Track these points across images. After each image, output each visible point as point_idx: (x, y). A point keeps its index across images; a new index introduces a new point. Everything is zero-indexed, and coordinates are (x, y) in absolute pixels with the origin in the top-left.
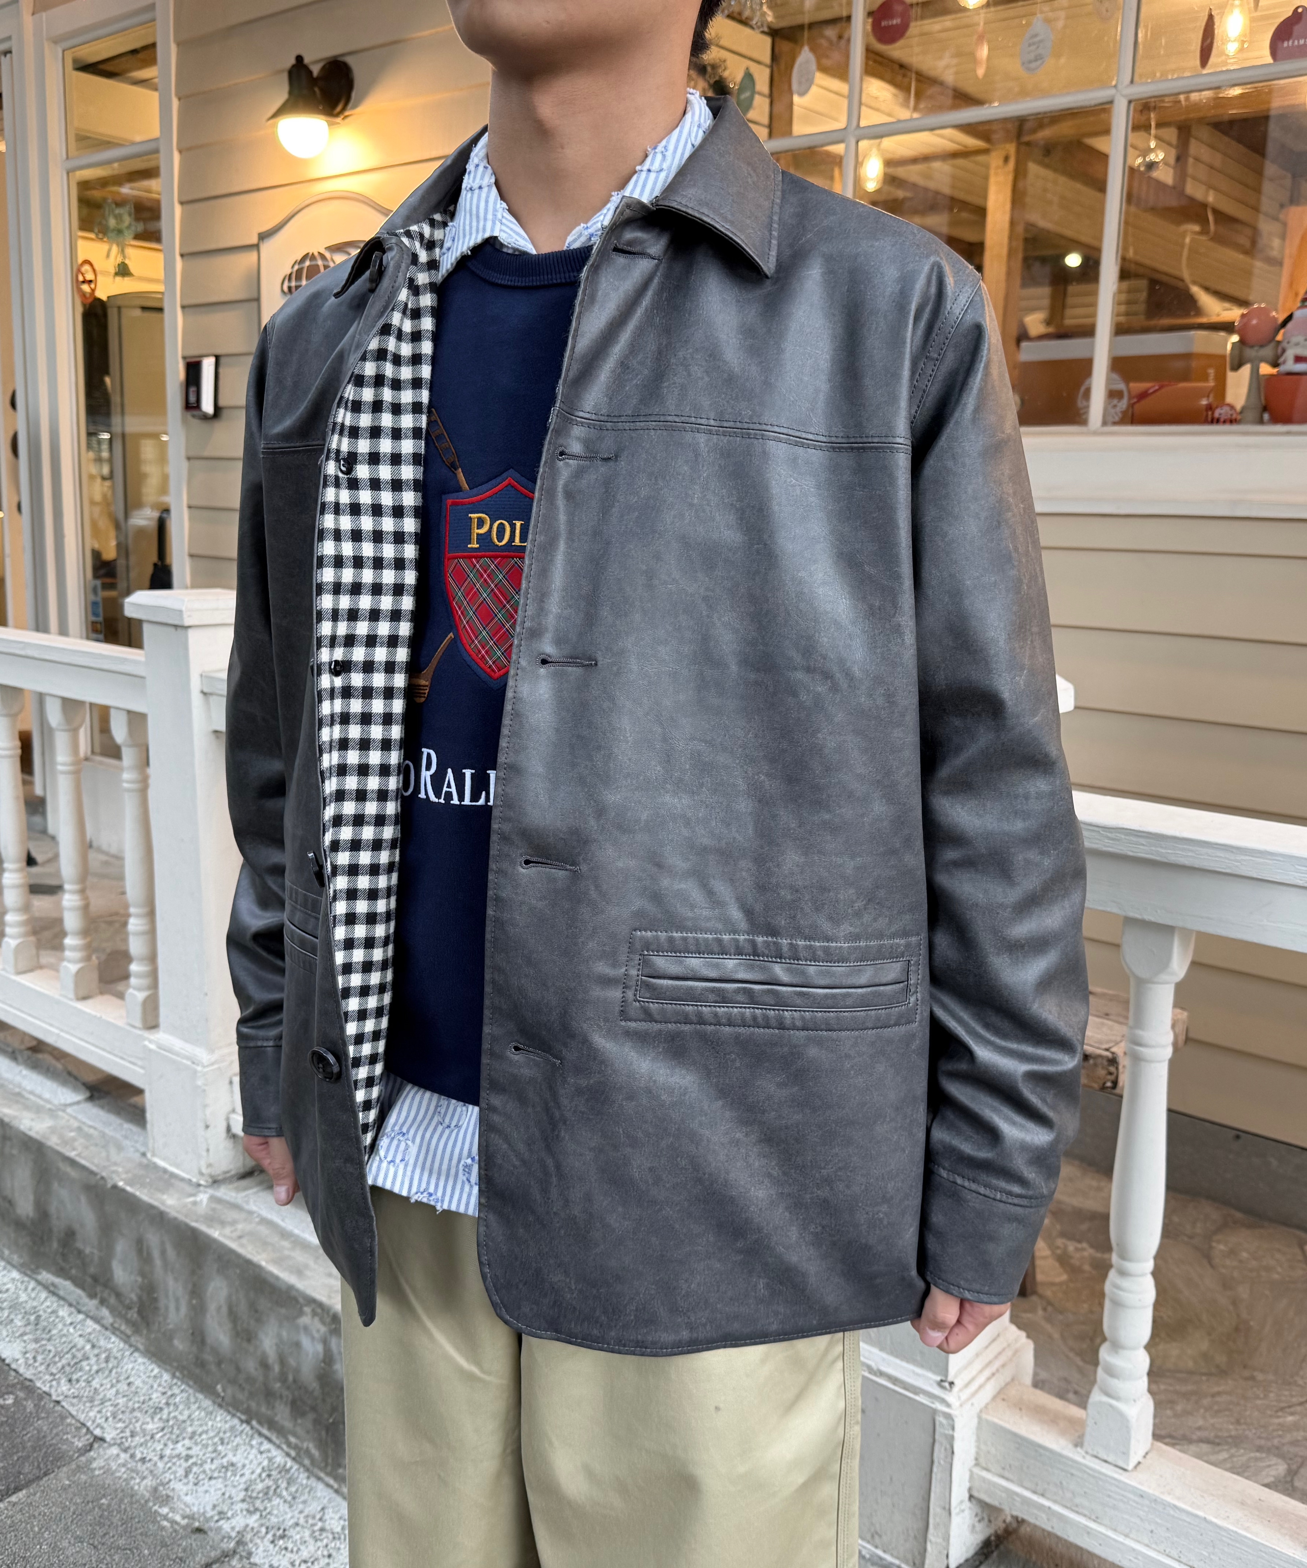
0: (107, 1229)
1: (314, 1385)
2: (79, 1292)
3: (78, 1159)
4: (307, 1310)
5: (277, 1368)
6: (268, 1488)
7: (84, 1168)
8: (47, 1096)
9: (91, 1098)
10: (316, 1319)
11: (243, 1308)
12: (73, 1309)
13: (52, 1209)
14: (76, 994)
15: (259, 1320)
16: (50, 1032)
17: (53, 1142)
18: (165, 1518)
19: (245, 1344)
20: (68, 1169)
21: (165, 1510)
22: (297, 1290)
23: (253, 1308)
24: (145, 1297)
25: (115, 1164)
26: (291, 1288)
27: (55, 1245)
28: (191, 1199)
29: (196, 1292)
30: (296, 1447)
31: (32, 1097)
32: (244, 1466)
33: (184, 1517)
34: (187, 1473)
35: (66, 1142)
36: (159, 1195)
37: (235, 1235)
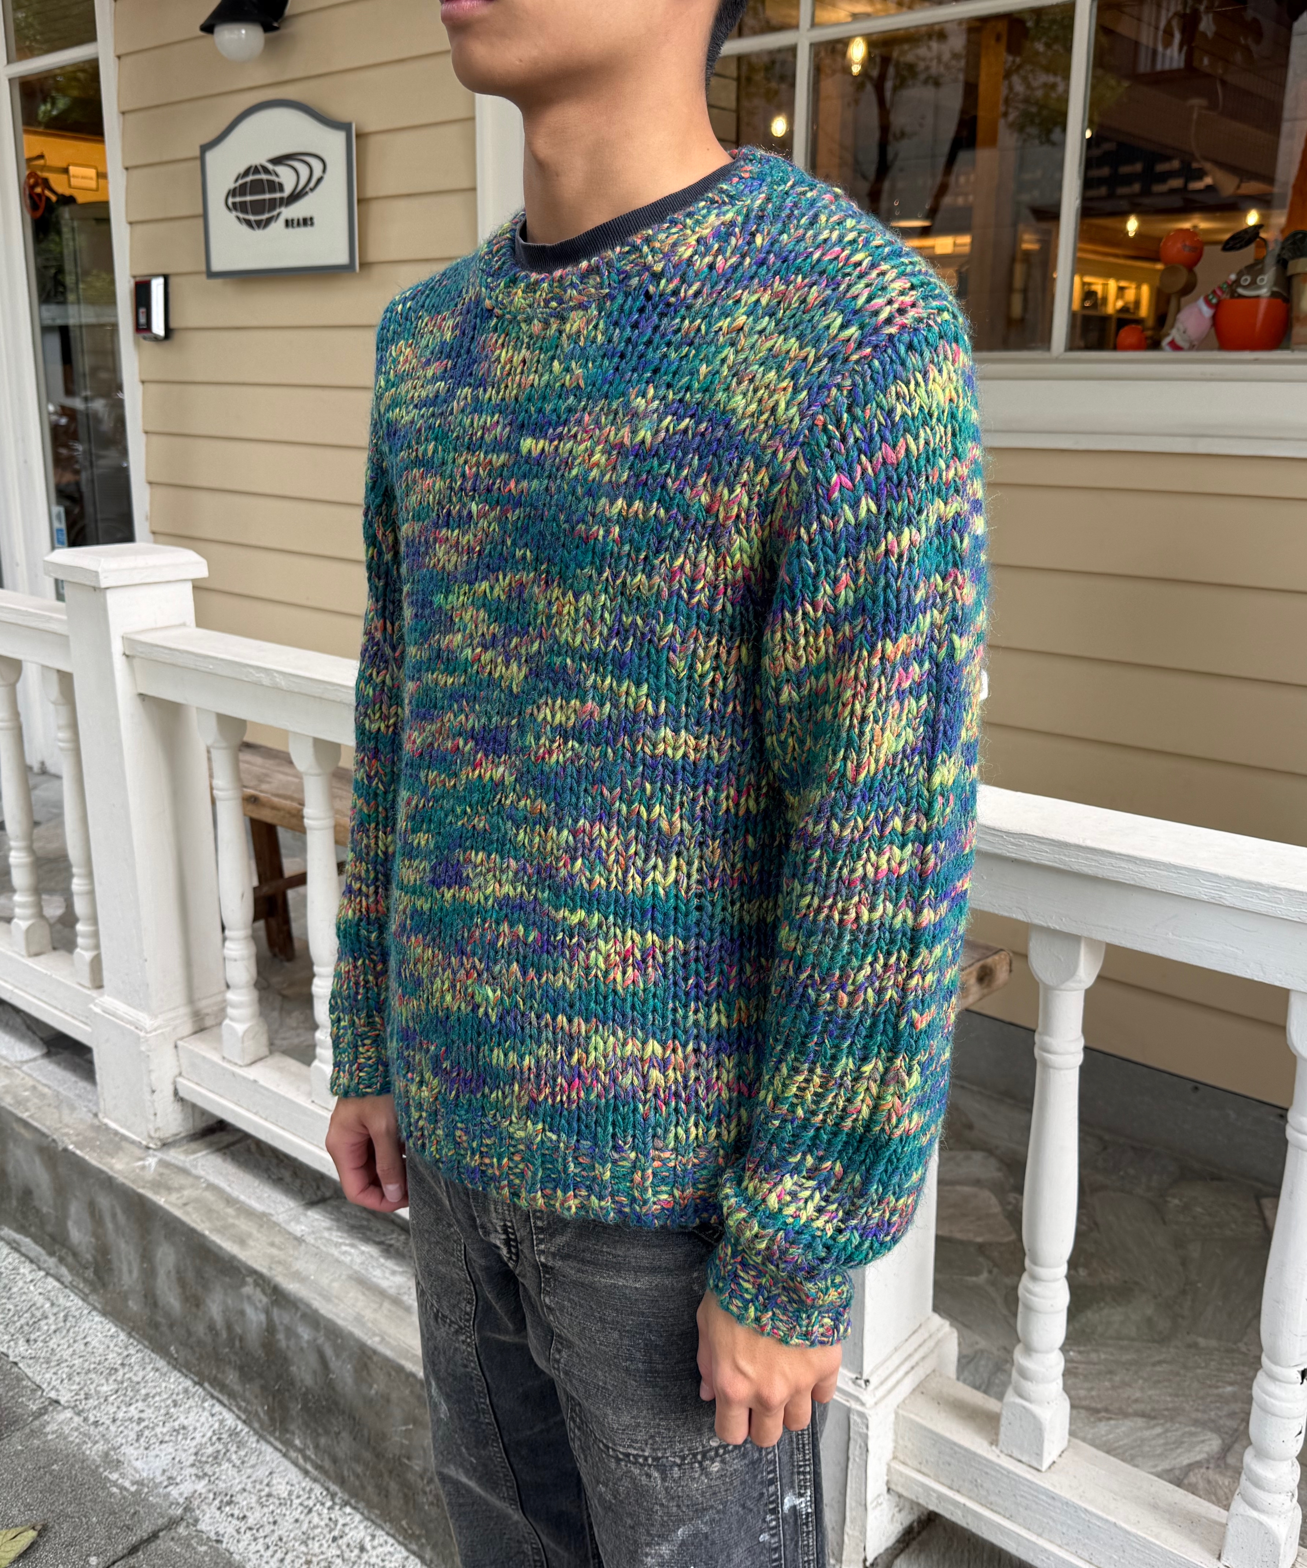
0: (61, 1190)
1: (260, 1353)
2: (39, 1249)
3: (30, 1121)
4: (249, 1280)
5: (224, 1335)
6: (218, 1452)
7: (36, 1130)
8: (4, 1052)
9: (48, 1055)
10: (258, 1290)
11: (190, 1275)
12: (34, 1267)
13: (10, 1167)
14: (28, 951)
15: (206, 1286)
16: (5, 988)
17: (9, 1104)
18: (115, 1484)
19: (194, 1309)
20: (23, 1131)
21: (114, 1476)
22: (239, 1261)
23: (199, 1273)
24: (99, 1258)
25: (67, 1126)
26: (233, 1258)
27: (14, 1203)
28: (140, 1163)
29: (146, 1255)
30: (245, 1411)
32: (195, 1429)
33: (133, 1483)
34: (139, 1435)
35: (19, 1102)
36: (108, 1159)
37: (180, 1202)
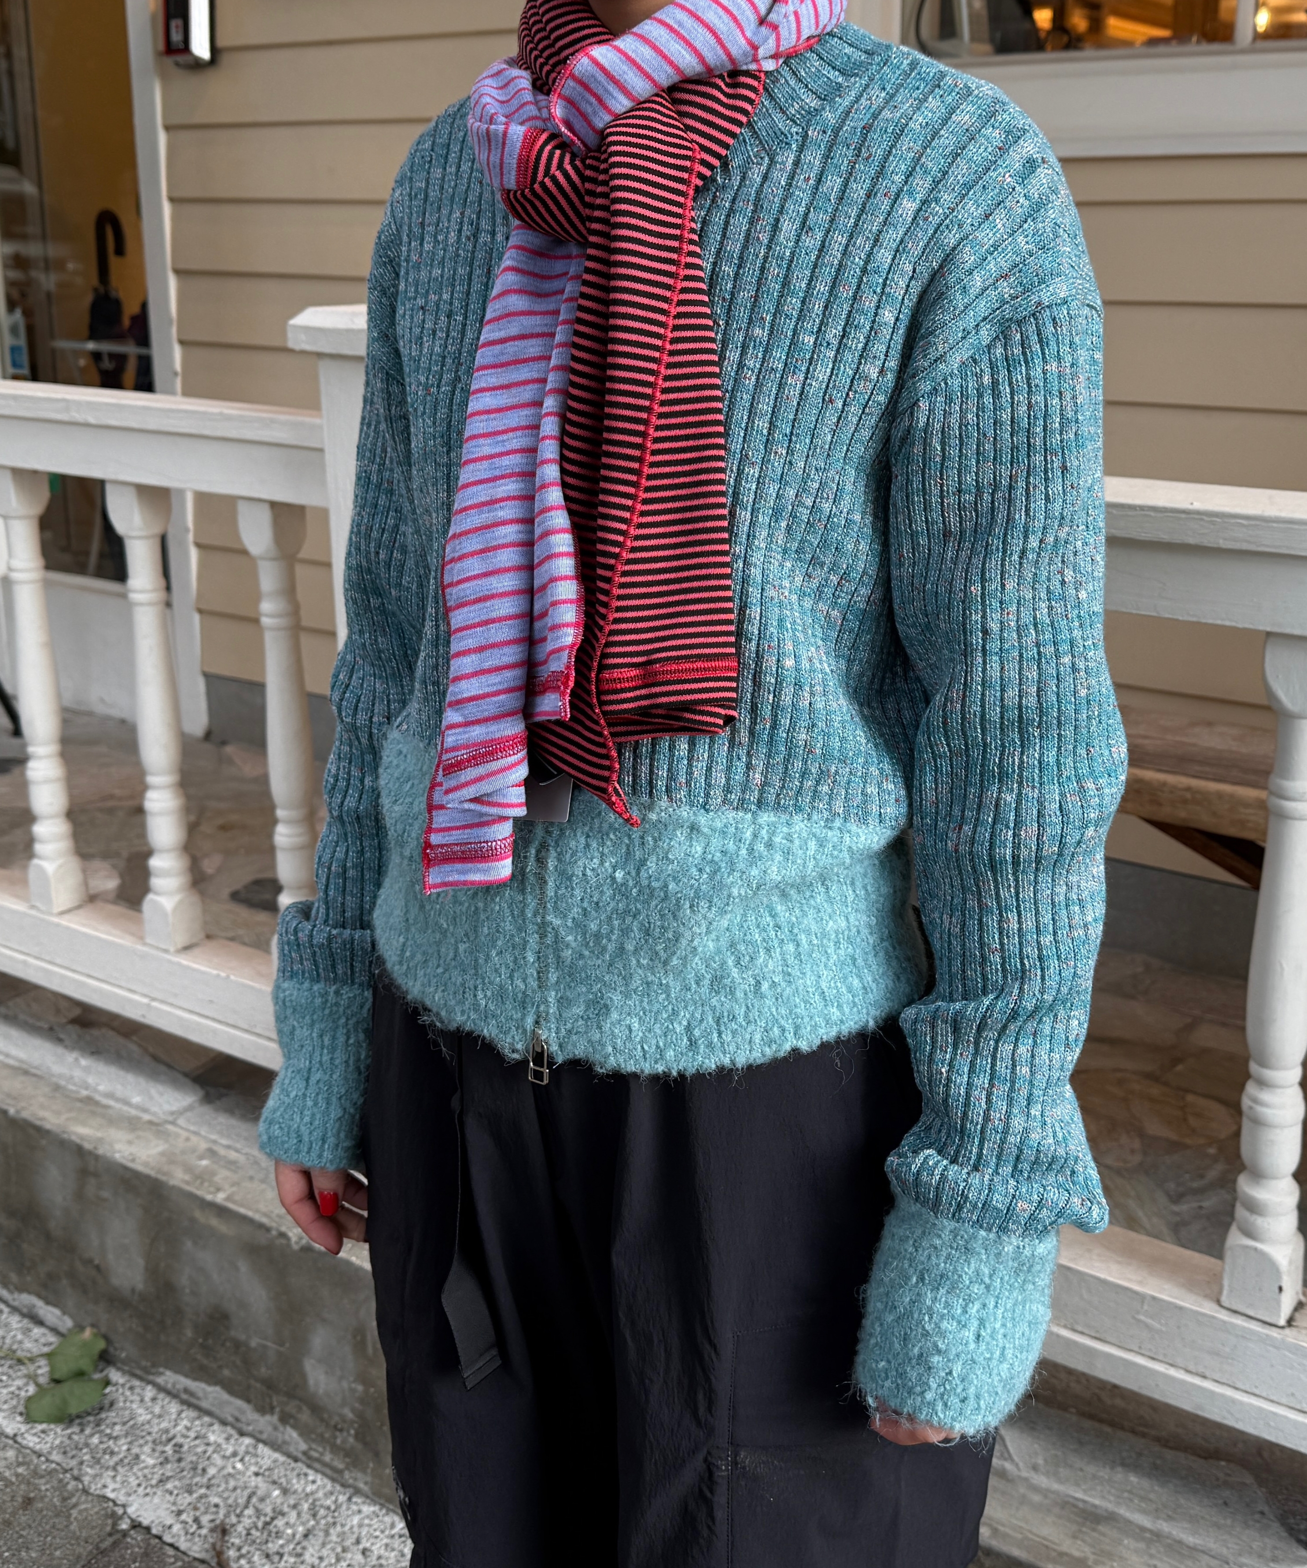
0: (293, 1312)
2: (239, 1403)
3: (231, 1206)
7: (244, 1219)
8: (136, 1099)
9: (208, 1099)
12: (229, 1429)
13: (184, 1279)
16: (130, 1001)
17: (178, 1178)
20: (214, 1222)
27: (189, 1333)
31: (111, 1103)
35: (201, 1177)
